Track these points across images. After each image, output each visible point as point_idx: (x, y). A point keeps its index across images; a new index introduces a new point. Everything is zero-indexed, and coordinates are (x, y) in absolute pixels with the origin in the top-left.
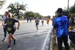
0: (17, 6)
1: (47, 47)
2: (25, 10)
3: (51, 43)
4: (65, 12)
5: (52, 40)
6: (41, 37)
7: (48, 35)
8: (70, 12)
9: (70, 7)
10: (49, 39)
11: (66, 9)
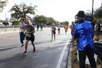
0: (24, 9)
1: (65, 64)
2: (34, 13)
3: (70, 58)
4: (88, 17)
5: (70, 55)
6: (56, 51)
7: (65, 48)
8: (96, 16)
9: (95, 10)
10: (67, 53)
11: (90, 12)
